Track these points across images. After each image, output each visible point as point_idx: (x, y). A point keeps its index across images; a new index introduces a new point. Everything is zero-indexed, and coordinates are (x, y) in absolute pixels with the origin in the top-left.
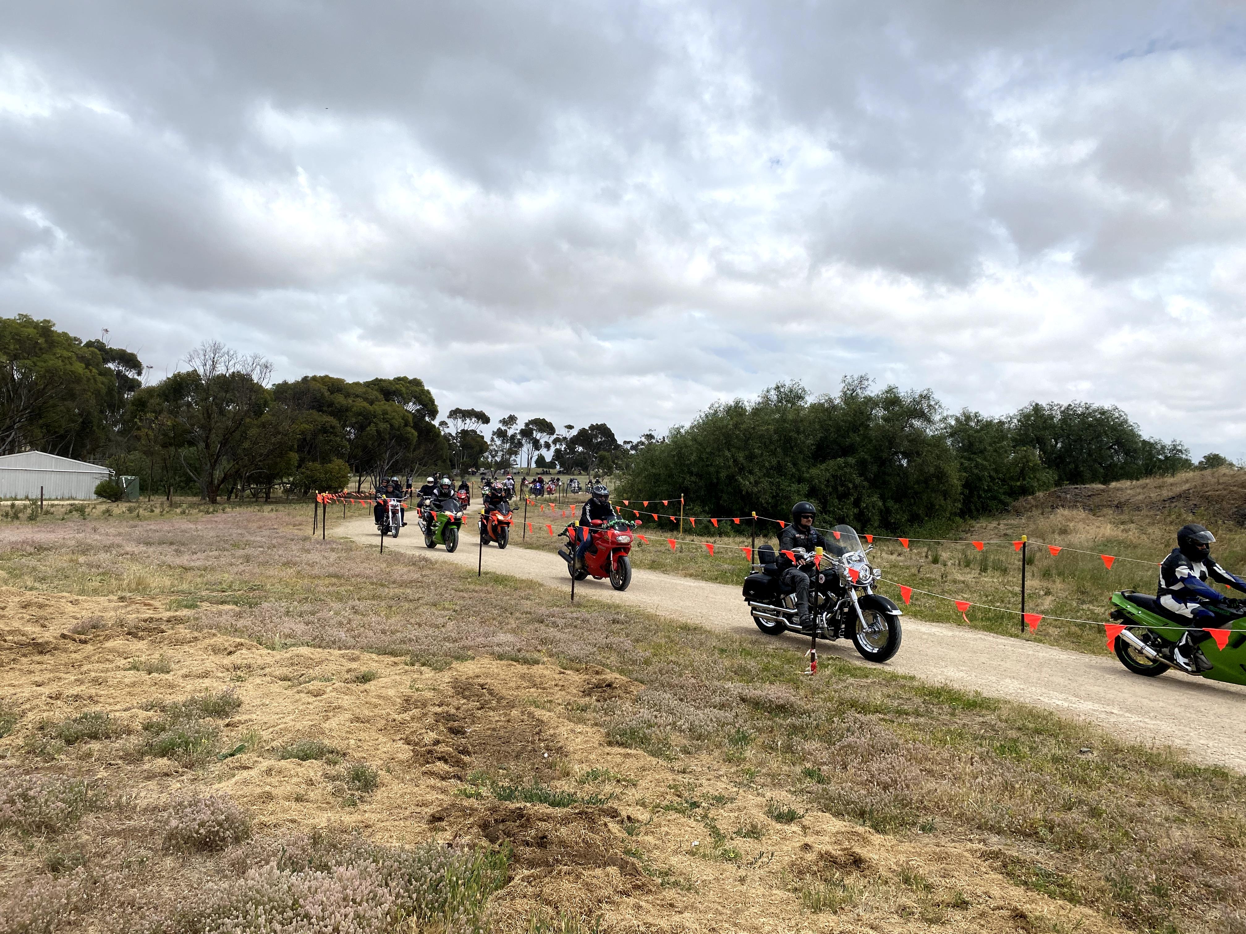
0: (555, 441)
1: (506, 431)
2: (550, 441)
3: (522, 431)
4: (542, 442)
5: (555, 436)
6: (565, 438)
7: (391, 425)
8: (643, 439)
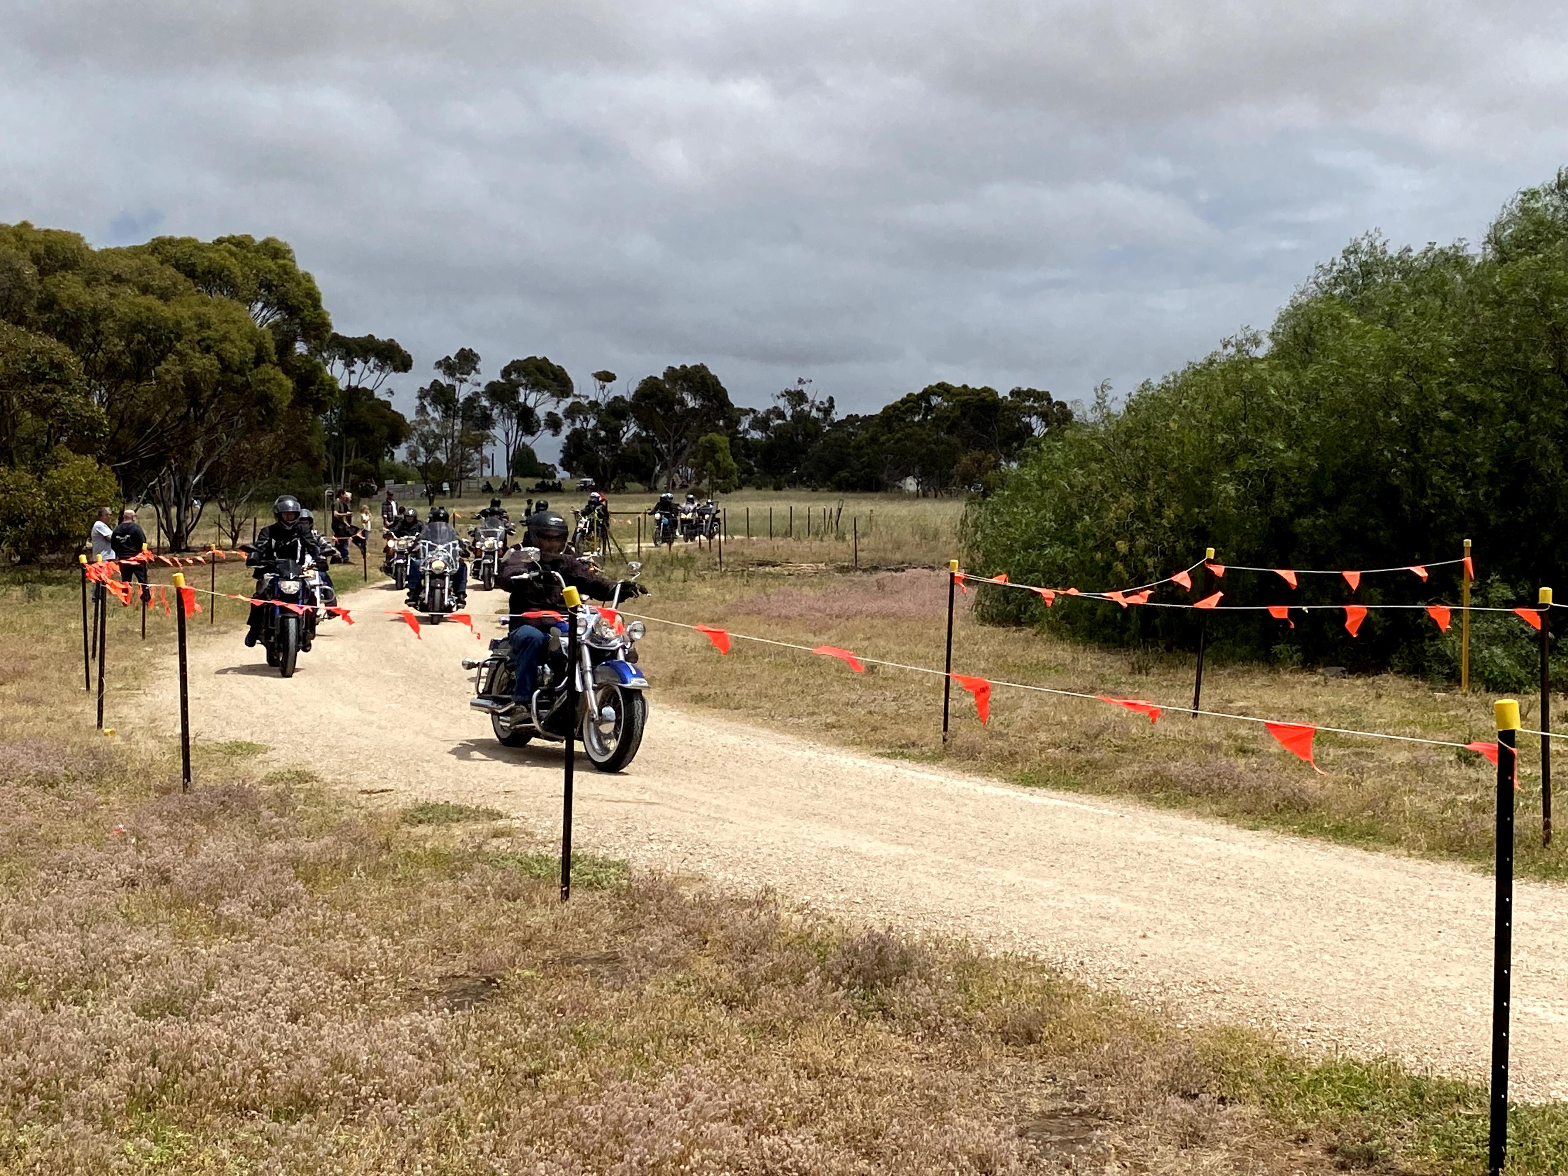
0: (572, 412)
1: (452, 388)
2: (560, 412)
3: (491, 386)
4: (541, 413)
5: (570, 400)
6: (594, 404)
7: (221, 359)
8: (782, 404)
